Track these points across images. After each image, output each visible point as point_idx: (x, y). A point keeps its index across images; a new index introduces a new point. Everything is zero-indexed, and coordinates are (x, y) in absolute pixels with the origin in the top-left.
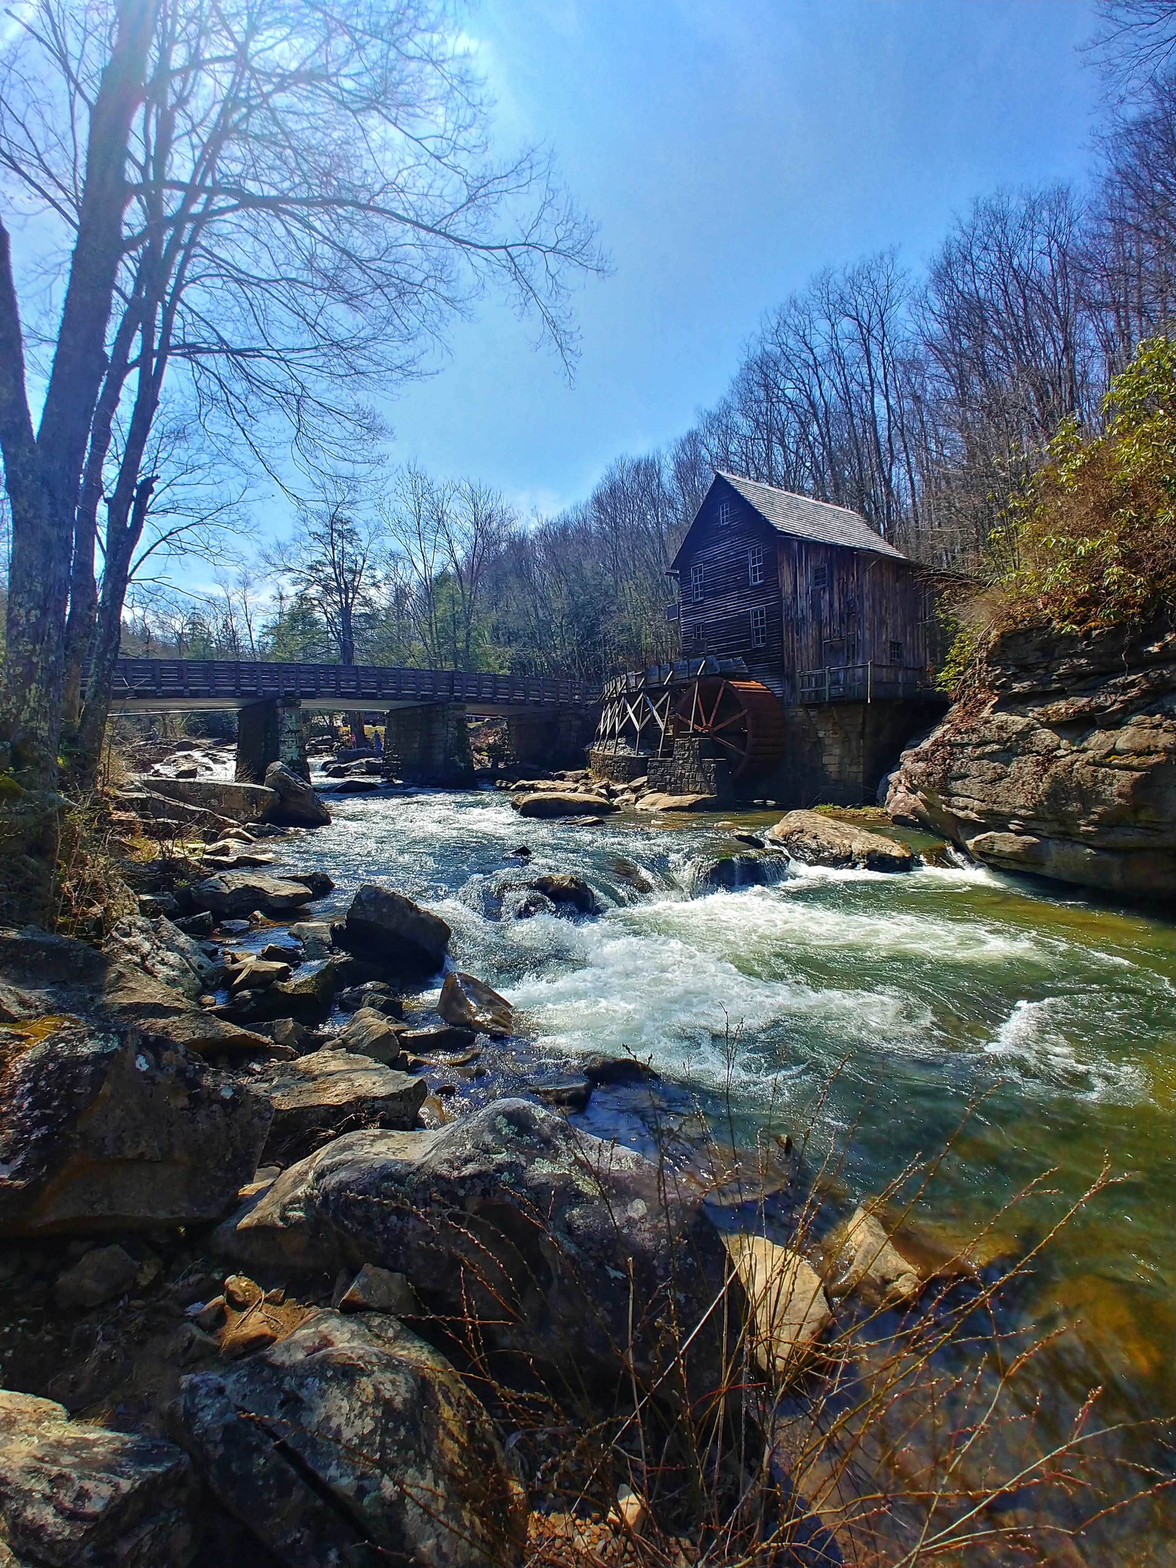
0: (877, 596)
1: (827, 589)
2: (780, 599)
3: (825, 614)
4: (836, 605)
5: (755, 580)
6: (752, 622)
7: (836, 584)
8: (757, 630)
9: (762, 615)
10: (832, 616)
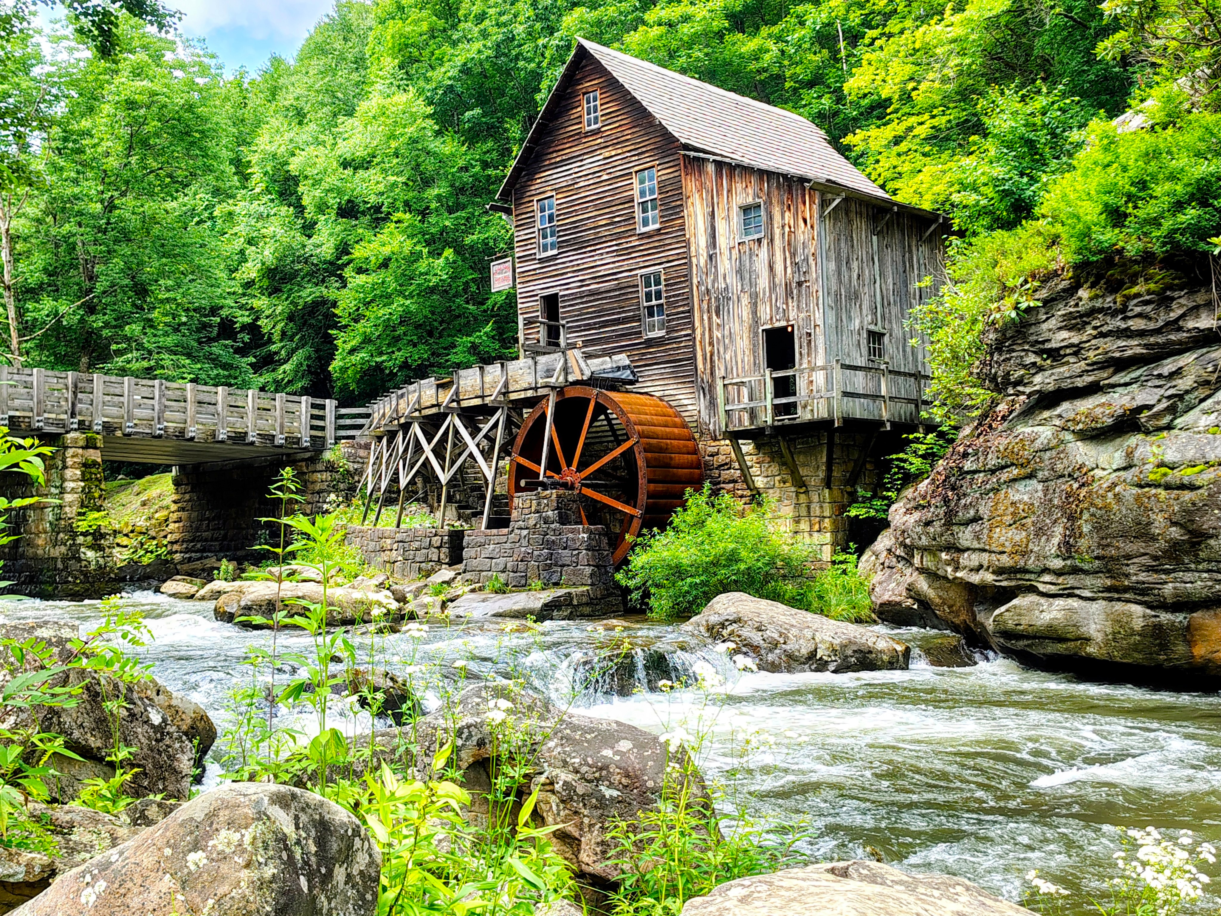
0: (844, 255)
1: (765, 242)
2: (687, 256)
3: (763, 283)
4: (779, 267)
5: (645, 223)
6: (642, 295)
7: (777, 232)
8: (650, 309)
9: (658, 283)
10: (773, 286)
